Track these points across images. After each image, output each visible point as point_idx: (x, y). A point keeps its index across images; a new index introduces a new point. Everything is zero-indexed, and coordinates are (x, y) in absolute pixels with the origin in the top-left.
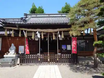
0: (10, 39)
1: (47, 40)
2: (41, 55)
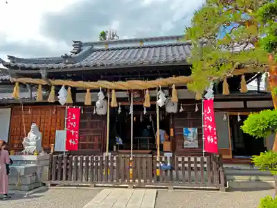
0: (30, 112)
1: (131, 112)
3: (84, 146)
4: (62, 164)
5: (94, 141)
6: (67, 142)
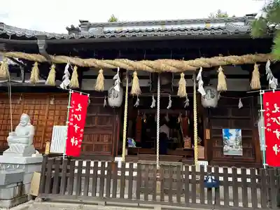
1: (153, 105)
2: (127, 166)
3: (89, 148)
4: (60, 170)
5: (103, 140)
6: (68, 142)
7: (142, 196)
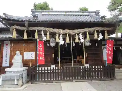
7: (65, 78)
